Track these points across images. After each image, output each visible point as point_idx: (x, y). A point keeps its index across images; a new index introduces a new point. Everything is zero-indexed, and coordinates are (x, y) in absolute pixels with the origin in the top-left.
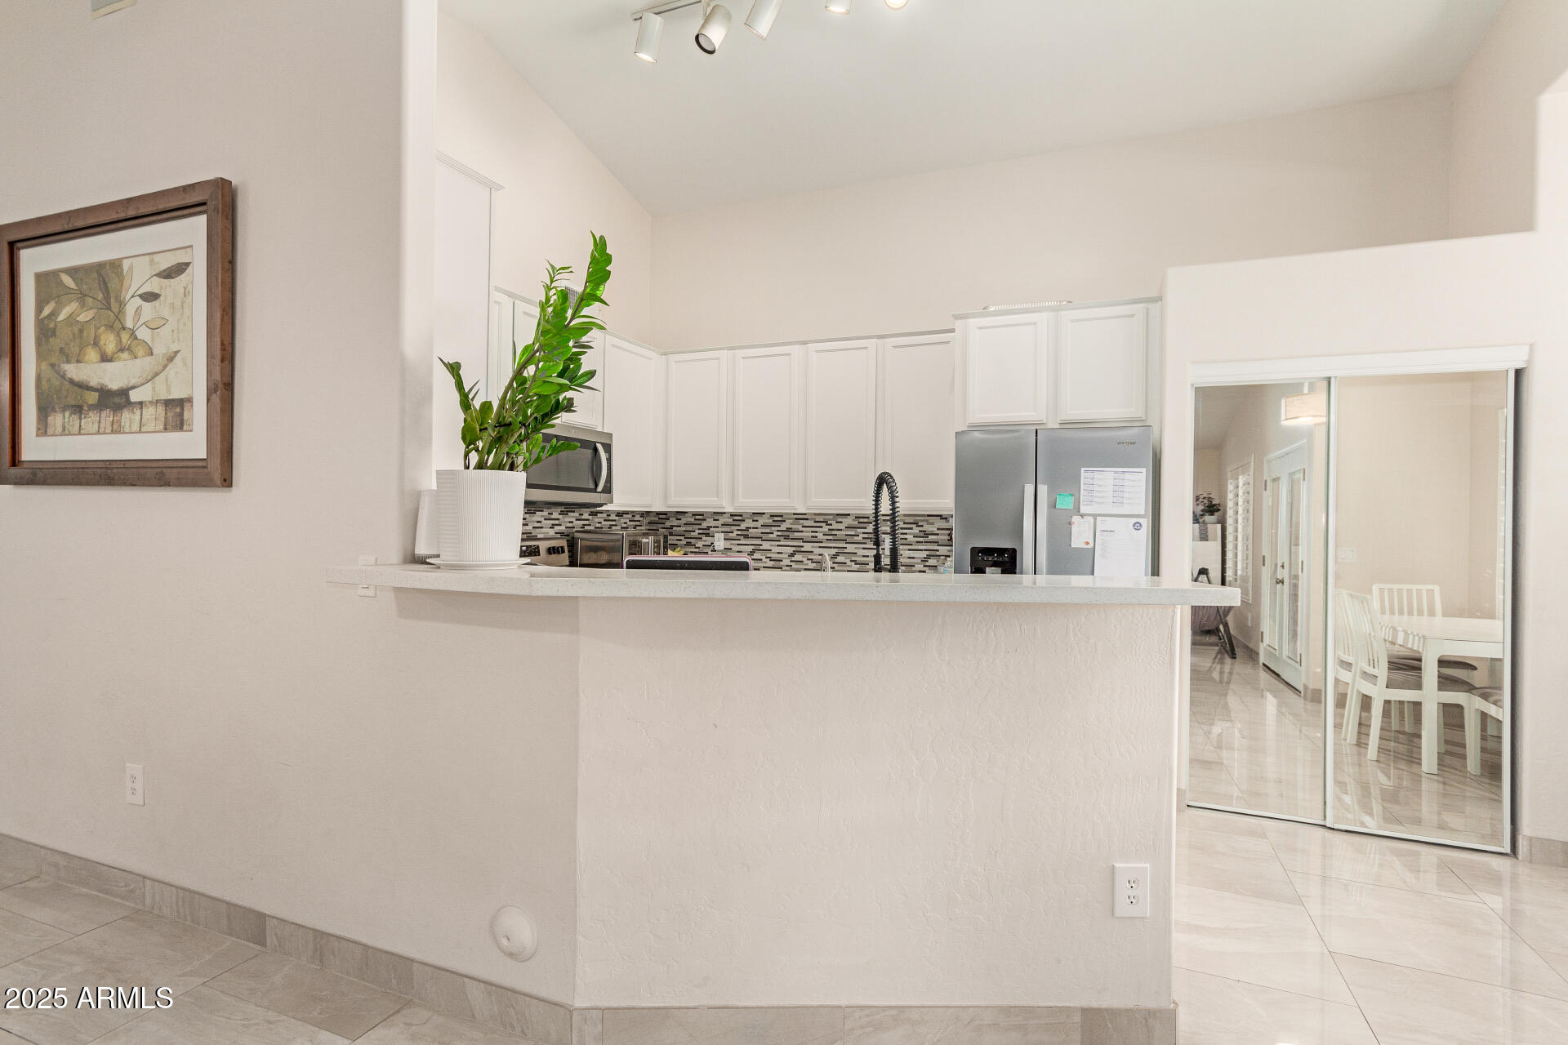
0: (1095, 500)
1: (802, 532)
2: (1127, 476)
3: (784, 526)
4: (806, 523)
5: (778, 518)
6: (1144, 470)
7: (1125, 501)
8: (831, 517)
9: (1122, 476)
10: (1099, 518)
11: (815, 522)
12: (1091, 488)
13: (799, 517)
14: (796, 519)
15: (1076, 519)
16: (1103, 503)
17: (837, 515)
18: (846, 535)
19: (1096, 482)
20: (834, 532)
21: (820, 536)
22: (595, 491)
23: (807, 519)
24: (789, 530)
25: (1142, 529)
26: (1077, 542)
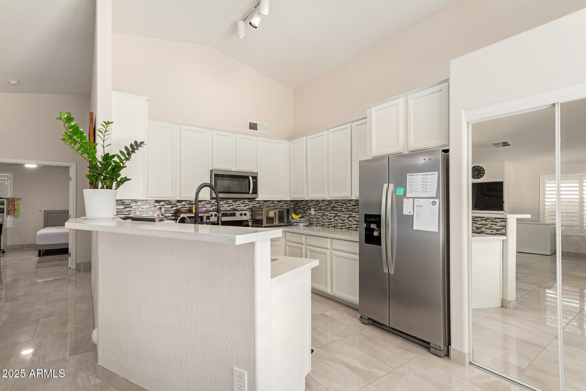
0: (414, 190)
1: (337, 207)
2: (429, 177)
3: (332, 205)
4: (339, 204)
5: (330, 202)
6: (437, 173)
7: (428, 190)
8: (347, 201)
9: (426, 177)
10: (415, 199)
11: (342, 203)
12: (412, 184)
13: (337, 201)
14: (336, 202)
15: (405, 200)
16: (416, 192)
17: (349, 200)
18: (352, 209)
19: (414, 181)
20: (348, 208)
21: (344, 209)
22: (248, 193)
23: (339, 202)
24: (333, 207)
25: (436, 205)
26: (406, 212)
